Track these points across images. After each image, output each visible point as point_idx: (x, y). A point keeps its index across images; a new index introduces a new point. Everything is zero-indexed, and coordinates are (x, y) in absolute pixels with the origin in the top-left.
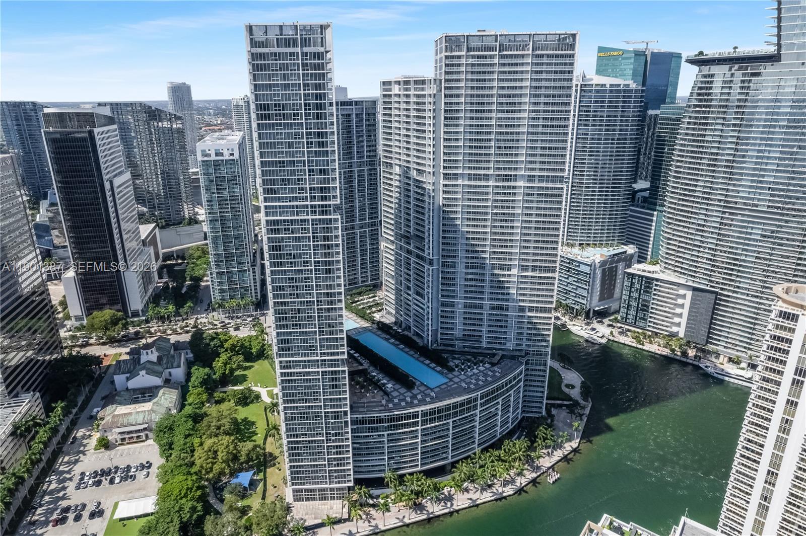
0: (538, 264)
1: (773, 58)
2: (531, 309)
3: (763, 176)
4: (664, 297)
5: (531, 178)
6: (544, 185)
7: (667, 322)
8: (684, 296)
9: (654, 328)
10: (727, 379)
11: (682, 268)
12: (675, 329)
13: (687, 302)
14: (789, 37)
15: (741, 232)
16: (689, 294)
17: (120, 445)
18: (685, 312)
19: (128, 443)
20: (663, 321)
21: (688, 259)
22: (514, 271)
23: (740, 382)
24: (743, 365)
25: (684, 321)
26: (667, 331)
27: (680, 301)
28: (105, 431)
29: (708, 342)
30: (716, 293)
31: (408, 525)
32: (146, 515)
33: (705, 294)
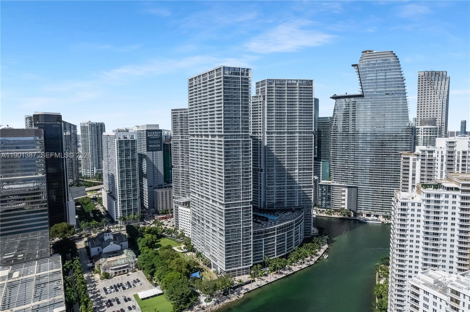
0: (305, 167)
1: (361, 96)
2: (304, 187)
3: (366, 138)
4: (336, 193)
5: (300, 133)
6: (305, 135)
7: (339, 204)
8: (344, 191)
9: (334, 207)
10: (368, 221)
11: (342, 179)
12: (343, 206)
13: (346, 193)
14: (366, 89)
15: (362, 161)
16: (346, 190)
17: (114, 276)
18: (346, 198)
19: (118, 275)
20: (337, 204)
21: (344, 175)
22: (297, 171)
23: (374, 222)
24: (372, 216)
25: (346, 202)
26: (339, 208)
27: (343, 193)
28: (105, 270)
29: (357, 209)
30: (357, 187)
31: (280, 279)
32: (155, 296)
33: (353, 189)
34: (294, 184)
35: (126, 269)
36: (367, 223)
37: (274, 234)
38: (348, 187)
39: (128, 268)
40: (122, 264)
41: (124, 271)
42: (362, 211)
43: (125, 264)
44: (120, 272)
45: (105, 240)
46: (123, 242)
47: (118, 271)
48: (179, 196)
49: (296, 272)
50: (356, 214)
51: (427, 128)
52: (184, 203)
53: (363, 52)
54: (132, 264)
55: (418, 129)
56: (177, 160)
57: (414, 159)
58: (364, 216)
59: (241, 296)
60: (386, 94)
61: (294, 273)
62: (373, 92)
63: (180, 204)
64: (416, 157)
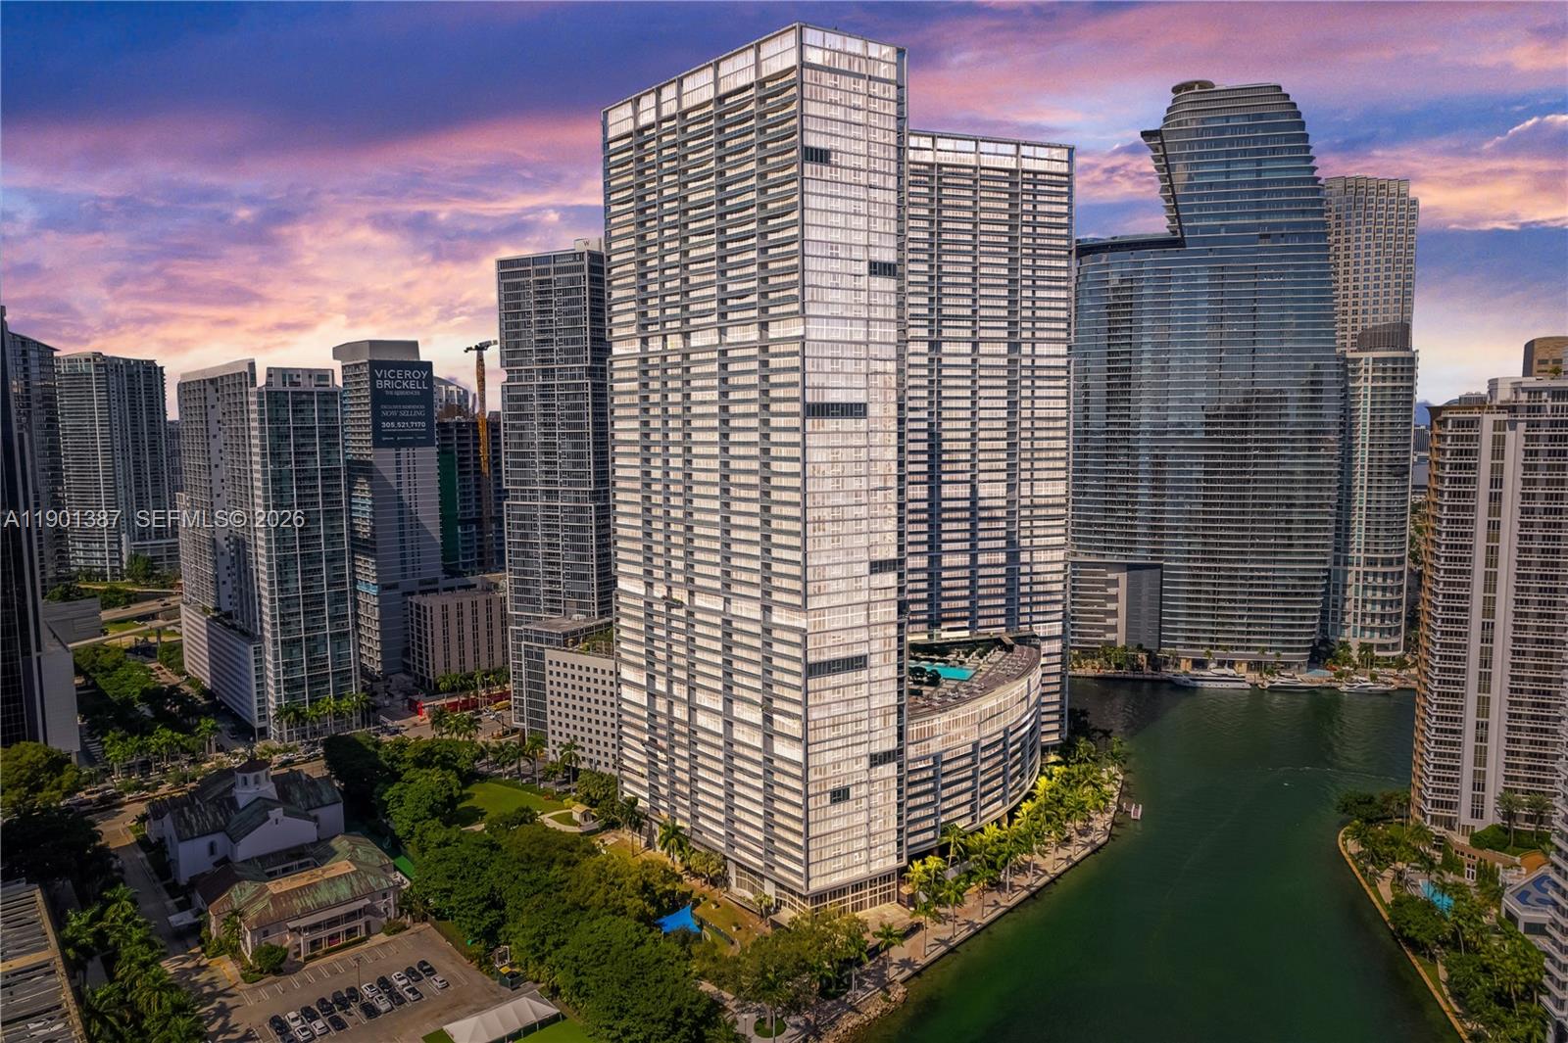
1: (1175, 243)
3: (1193, 392)
4: (1087, 589)
7: (1099, 627)
8: (1115, 583)
9: (1080, 642)
11: (1105, 540)
12: (1110, 636)
13: (1121, 591)
14: (1190, 219)
15: (1179, 472)
16: (1123, 577)
17: (308, 959)
18: (1121, 606)
19: (328, 953)
20: (1092, 627)
21: (1113, 525)
23: (1225, 685)
24: (1212, 665)
25: (1121, 621)
26: (1098, 642)
27: (1112, 591)
28: (266, 934)
29: (1160, 645)
30: (1160, 566)
31: (1011, 910)
32: (529, 1030)
33: (1146, 573)
35: (360, 922)
36: (1195, 688)
38: (1130, 567)
39: (369, 917)
40: (339, 903)
41: (350, 932)
42: (1180, 649)
43: (355, 899)
44: (331, 938)
45: (241, 805)
46: (323, 805)
47: (324, 933)
48: (533, 610)
49: (1059, 876)
50: (1155, 663)
51: (1385, 360)
52: (565, 635)
53: (1176, 90)
54: (385, 896)
55: (1356, 361)
56: (524, 465)
58: (1185, 666)
59: (898, 993)
60: (1262, 237)
61: (1053, 881)
62: (1217, 229)
63: (549, 641)
64: (1505, 417)
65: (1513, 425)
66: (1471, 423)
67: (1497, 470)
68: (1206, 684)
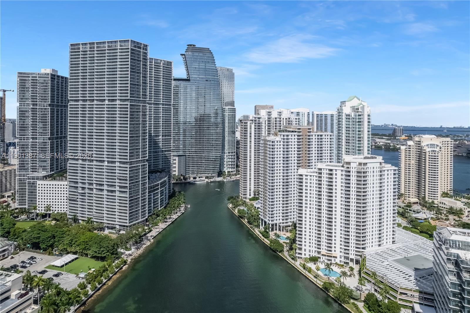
0: (166, 134)
2: (165, 151)
5: (163, 104)
6: (167, 107)
8: (175, 160)
12: (175, 173)
13: (177, 162)
14: (191, 75)
15: (189, 133)
16: (177, 158)
18: (177, 165)
22: (161, 137)
23: (201, 182)
24: (198, 178)
25: (177, 169)
27: (174, 162)
29: (186, 174)
30: (185, 155)
31: (169, 225)
32: (73, 260)
33: (182, 157)
34: (158, 149)
35: (5, 253)
36: (195, 183)
37: (158, 189)
38: (179, 156)
39: (7, 251)
41: (4, 256)
42: (190, 175)
49: (177, 219)
50: (185, 179)
51: (230, 108)
52: (43, 177)
53: (187, 46)
54: (11, 246)
55: (225, 108)
56: (24, 130)
57: (250, 123)
58: (192, 179)
59: (152, 241)
60: (206, 80)
62: (197, 78)
63: (37, 179)
64: (251, 122)
65: (253, 123)
66: (246, 123)
67: (251, 131)
68: (197, 182)
